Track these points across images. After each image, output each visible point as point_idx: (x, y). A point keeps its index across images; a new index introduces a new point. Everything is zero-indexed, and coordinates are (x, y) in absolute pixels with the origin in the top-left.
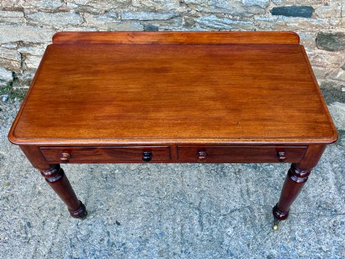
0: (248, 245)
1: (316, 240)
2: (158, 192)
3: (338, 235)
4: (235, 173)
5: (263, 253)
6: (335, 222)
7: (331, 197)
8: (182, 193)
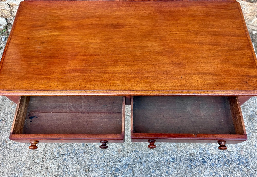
5: (187, 152)
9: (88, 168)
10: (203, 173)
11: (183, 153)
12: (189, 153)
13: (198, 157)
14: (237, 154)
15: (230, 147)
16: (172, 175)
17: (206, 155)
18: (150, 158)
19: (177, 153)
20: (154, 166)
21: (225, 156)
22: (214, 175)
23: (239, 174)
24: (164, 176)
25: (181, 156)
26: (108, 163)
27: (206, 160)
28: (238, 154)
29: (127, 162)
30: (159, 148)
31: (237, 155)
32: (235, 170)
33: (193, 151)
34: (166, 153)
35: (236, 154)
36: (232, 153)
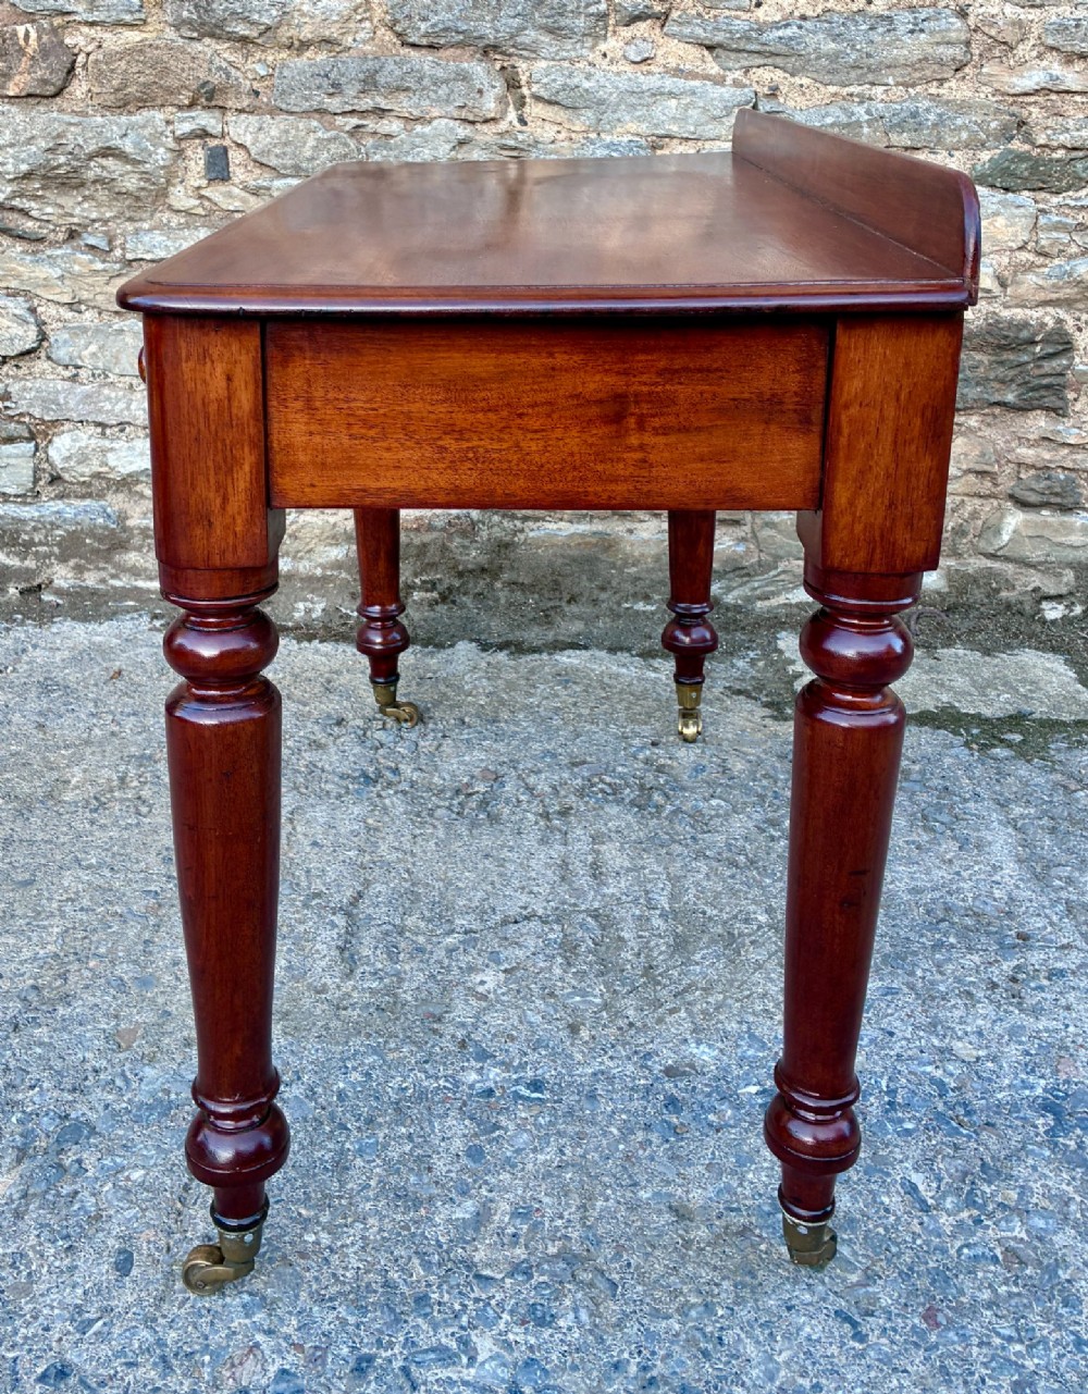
0: (574, 1029)
1: (924, 1020)
3: (1036, 1011)
4: (546, 816)
5: (648, 1056)
10: (766, 1165)
11: (611, 1058)
12: (657, 1059)
13: (728, 1082)
16: (513, 1166)
19: (570, 1057)
21: (941, 1085)
22: (855, 1179)
23: (1064, 1186)
25: (595, 1074)
29: (167, 1092)
30: (435, 1031)
31: (1031, 1079)
32: (1030, 1162)
33: (693, 1048)
34: (483, 1056)
35: (1024, 1076)
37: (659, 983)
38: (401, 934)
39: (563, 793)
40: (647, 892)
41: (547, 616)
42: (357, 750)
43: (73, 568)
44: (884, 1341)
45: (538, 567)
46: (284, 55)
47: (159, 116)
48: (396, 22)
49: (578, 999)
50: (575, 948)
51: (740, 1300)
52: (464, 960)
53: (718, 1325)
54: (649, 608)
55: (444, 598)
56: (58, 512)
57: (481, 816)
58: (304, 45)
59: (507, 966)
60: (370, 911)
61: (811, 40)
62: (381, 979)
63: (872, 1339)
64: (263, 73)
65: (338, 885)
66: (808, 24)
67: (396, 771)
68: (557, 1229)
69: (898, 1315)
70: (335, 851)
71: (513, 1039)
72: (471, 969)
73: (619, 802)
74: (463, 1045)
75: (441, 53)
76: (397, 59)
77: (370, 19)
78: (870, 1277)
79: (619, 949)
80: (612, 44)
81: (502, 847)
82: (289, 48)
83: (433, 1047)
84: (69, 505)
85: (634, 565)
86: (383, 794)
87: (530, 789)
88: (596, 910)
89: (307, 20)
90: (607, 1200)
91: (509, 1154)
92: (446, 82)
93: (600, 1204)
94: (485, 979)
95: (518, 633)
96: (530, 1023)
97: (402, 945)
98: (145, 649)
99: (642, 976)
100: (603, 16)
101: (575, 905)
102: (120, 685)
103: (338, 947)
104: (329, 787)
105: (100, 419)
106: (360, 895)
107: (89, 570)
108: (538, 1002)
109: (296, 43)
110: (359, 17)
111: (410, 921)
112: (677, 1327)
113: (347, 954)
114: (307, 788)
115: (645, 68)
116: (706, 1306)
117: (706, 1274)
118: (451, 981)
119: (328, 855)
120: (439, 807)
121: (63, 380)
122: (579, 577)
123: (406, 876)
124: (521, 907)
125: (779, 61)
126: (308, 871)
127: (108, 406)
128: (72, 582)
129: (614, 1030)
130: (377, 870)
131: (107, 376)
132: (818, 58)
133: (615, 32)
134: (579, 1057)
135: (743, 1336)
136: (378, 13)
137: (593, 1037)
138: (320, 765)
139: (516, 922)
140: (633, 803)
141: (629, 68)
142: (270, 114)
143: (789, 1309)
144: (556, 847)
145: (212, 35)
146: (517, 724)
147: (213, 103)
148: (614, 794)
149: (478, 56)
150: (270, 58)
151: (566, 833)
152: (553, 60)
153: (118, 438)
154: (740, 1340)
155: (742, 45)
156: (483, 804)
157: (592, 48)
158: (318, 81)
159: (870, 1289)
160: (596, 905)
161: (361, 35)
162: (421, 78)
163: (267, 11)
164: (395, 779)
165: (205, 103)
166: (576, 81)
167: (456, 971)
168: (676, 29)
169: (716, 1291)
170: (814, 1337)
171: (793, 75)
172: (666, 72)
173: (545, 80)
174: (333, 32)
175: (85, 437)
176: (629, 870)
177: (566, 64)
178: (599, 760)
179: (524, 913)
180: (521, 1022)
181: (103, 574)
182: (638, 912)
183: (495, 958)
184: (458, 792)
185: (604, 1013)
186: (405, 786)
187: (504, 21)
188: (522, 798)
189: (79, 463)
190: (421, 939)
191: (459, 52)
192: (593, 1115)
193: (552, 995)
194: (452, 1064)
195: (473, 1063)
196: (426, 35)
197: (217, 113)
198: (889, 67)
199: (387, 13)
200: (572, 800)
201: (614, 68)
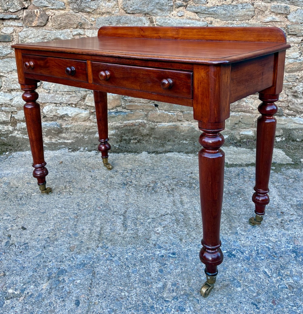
0: (181, 240)
1: (262, 233)
2: (78, 205)
4: (168, 191)
6: (282, 220)
7: (275, 203)
8: (105, 206)
9: (4, 272)
10: (230, 269)
11: (191, 246)
14: (289, 243)
15: (275, 237)
16: (170, 273)
17: (233, 247)
18: (130, 254)
19: (181, 246)
20: (137, 264)
21: (268, 248)
22: (252, 271)
23: (300, 270)
24: (155, 276)
25: (187, 250)
26: (47, 264)
27: (233, 253)
28: (291, 244)
29: (84, 261)
30: (148, 242)
31: (289, 245)
32: (291, 264)
34: (160, 247)
35: (287, 245)
36: (279, 242)
37: (200, 228)
38: (137, 220)
39: (171, 185)
40: (194, 207)
41: (163, 145)
42: (122, 178)
43: (49, 138)
44: (264, 309)
45: (161, 134)
46: (98, 16)
47: (69, 30)
48: (124, 8)
49: (181, 233)
50: (179, 221)
51: (229, 302)
52: (153, 225)
53: (224, 308)
54: (186, 142)
55: (138, 142)
56: (45, 125)
57: (153, 191)
58: (103, 13)
59: (163, 226)
60: (129, 215)
61: (219, 11)
62: (133, 231)
63: (261, 308)
64: (94, 20)
65: (121, 209)
66: (218, 7)
67: (131, 182)
68: (183, 288)
69: (266, 302)
70: (119, 201)
71: (167, 243)
72: (155, 227)
73: (185, 187)
74: (155, 245)
75: (135, 15)
76: (125, 16)
77: (118, 7)
78: (258, 294)
79: (189, 220)
80: (174, 12)
81: (159, 198)
82: (99, 14)
83: (148, 246)
84: (48, 123)
85: (183, 132)
86: (129, 187)
87: (164, 185)
88: (183, 212)
89: (104, 7)
90: (194, 280)
91: (169, 271)
92: (137, 21)
93: (192, 281)
94: (158, 229)
95: (156, 149)
96: (170, 239)
97: (137, 222)
98: (68, 156)
99: (195, 226)
100: (172, 6)
101: (178, 211)
102: (63, 165)
103: (122, 224)
104: (115, 186)
105: (55, 102)
106: (126, 211)
107: (53, 138)
108: (172, 234)
109: (101, 13)
110: (116, 7)
111: (139, 217)
112: (214, 309)
113: (124, 225)
114: (110, 187)
115: (182, 18)
116: (221, 304)
117: (220, 296)
118: (150, 230)
119: (117, 202)
120: (142, 190)
121: (46, 93)
122: (170, 136)
123: (136, 206)
124: (165, 212)
125: (212, 15)
126: (113, 206)
127: (57, 99)
128: (49, 141)
129: (190, 240)
130: (129, 205)
131: (57, 92)
132: (221, 15)
133: (175, 10)
134: (183, 246)
135: (230, 310)
136: (120, 6)
137: (186, 242)
138: (113, 181)
139: (164, 215)
140: (188, 187)
141: (179, 18)
142: (95, 29)
143: (240, 303)
144: (172, 197)
145: (81, 12)
146: (159, 170)
147: (82, 27)
148: (183, 185)
149: (144, 15)
150: (95, 17)
151: (173, 195)
152: (161, 16)
153: (60, 106)
154: (230, 311)
155: (204, 12)
156: (153, 189)
157: (170, 13)
158: (107, 22)
159: (259, 297)
160: (183, 211)
161: (116, 11)
162: (131, 21)
163: (94, 6)
164: (131, 184)
165: (80, 27)
166: (166, 21)
167: (151, 228)
168: (189, 9)
169: (223, 300)
170: (247, 309)
171: (216, 19)
172: (187, 19)
173: (159, 21)
174: (110, 10)
175: (52, 106)
176: (189, 202)
177: (164, 17)
178: (179, 177)
179: (166, 213)
180: (168, 239)
181: (56, 139)
182: (193, 212)
183: (160, 224)
184: (147, 186)
185: (188, 236)
186: (134, 185)
187: (150, 7)
188: (162, 187)
189: (50, 113)
190: (142, 221)
191: (139, 15)
192: (188, 260)
193: (175, 232)
194: (153, 250)
195: (158, 249)
196: (132, 11)
197: (83, 29)
198: (237, 17)
199: (122, 6)
200: (174, 187)
201: (175, 18)
